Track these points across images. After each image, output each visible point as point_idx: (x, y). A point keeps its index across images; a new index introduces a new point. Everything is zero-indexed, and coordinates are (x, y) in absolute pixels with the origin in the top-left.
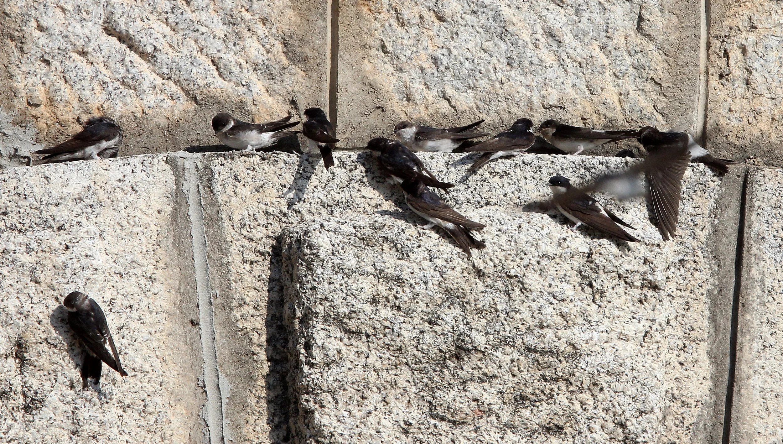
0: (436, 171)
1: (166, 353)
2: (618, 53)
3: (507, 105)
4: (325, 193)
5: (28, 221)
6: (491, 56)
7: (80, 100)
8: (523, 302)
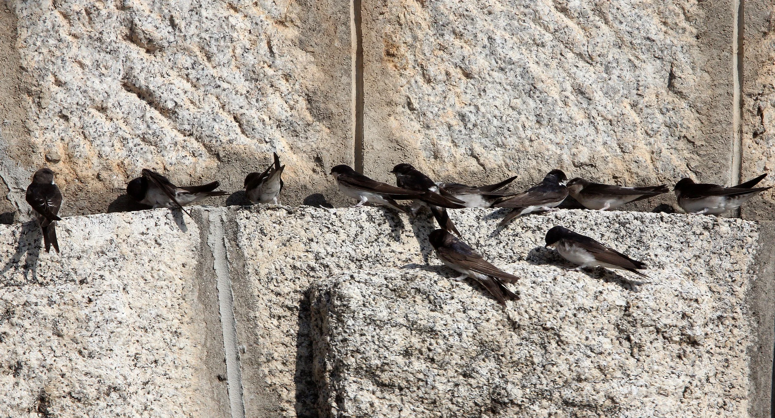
0: (466, 225)
1: (193, 409)
2: (649, 111)
3: (537, 163)
4: (354, 247)
5: (49, 274)
6: (520, 113)
7: (100, 156)
8: (560, 354)
